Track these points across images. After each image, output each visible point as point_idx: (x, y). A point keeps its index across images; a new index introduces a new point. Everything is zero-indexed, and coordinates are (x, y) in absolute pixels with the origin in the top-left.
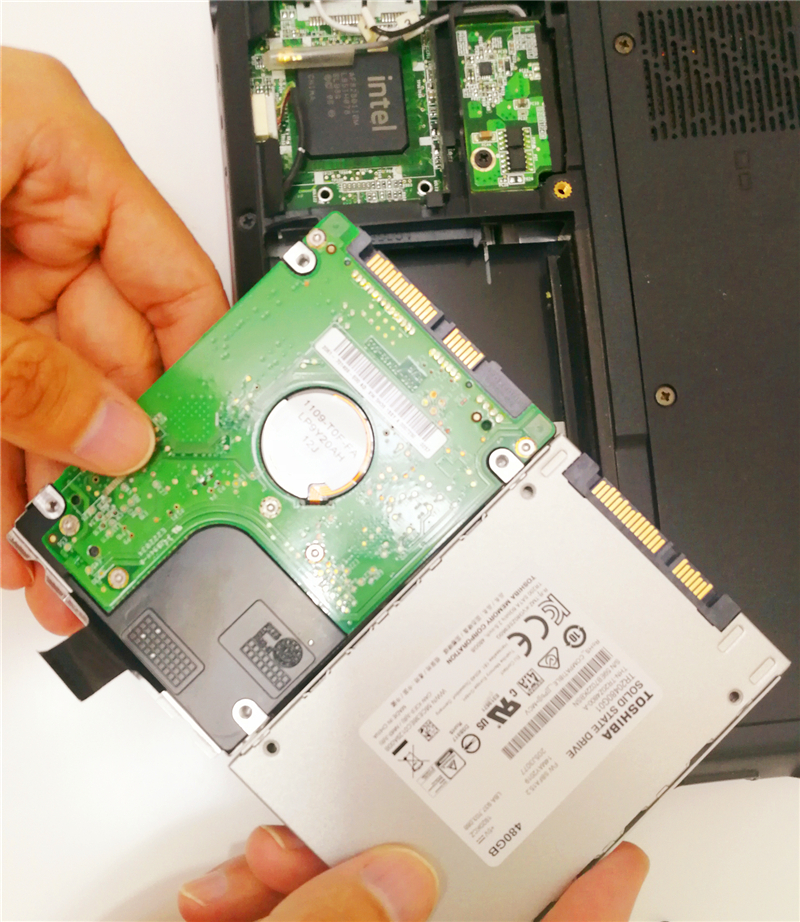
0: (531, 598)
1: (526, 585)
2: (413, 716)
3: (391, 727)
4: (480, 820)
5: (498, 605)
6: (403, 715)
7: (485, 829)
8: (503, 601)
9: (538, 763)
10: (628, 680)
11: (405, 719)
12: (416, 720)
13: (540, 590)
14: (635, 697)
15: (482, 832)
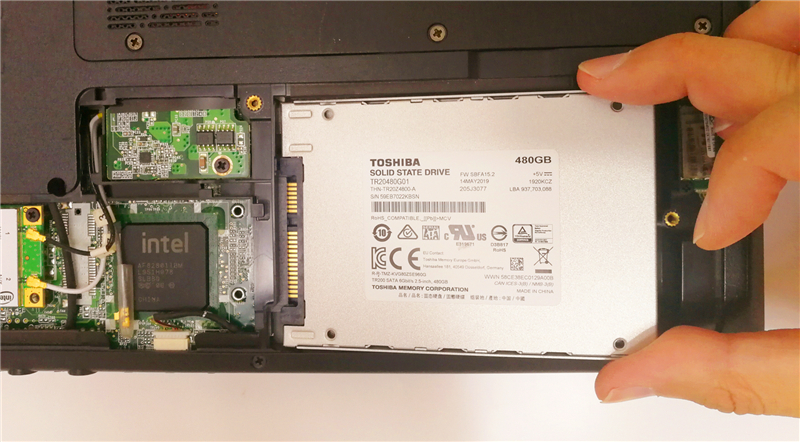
0: (386, 277)
1: (381, 287)
2: (518, 281)
3: (537, 288)
4: (538, 185)
5: (408, 292)
6: (524, 288)
7: (539, 178)
9: (470, 185)
10: (376, 181)
11: (525, 284)
12: (518, 277)
13: (376, 276)
14: (381, 168)
15: (543, 178)
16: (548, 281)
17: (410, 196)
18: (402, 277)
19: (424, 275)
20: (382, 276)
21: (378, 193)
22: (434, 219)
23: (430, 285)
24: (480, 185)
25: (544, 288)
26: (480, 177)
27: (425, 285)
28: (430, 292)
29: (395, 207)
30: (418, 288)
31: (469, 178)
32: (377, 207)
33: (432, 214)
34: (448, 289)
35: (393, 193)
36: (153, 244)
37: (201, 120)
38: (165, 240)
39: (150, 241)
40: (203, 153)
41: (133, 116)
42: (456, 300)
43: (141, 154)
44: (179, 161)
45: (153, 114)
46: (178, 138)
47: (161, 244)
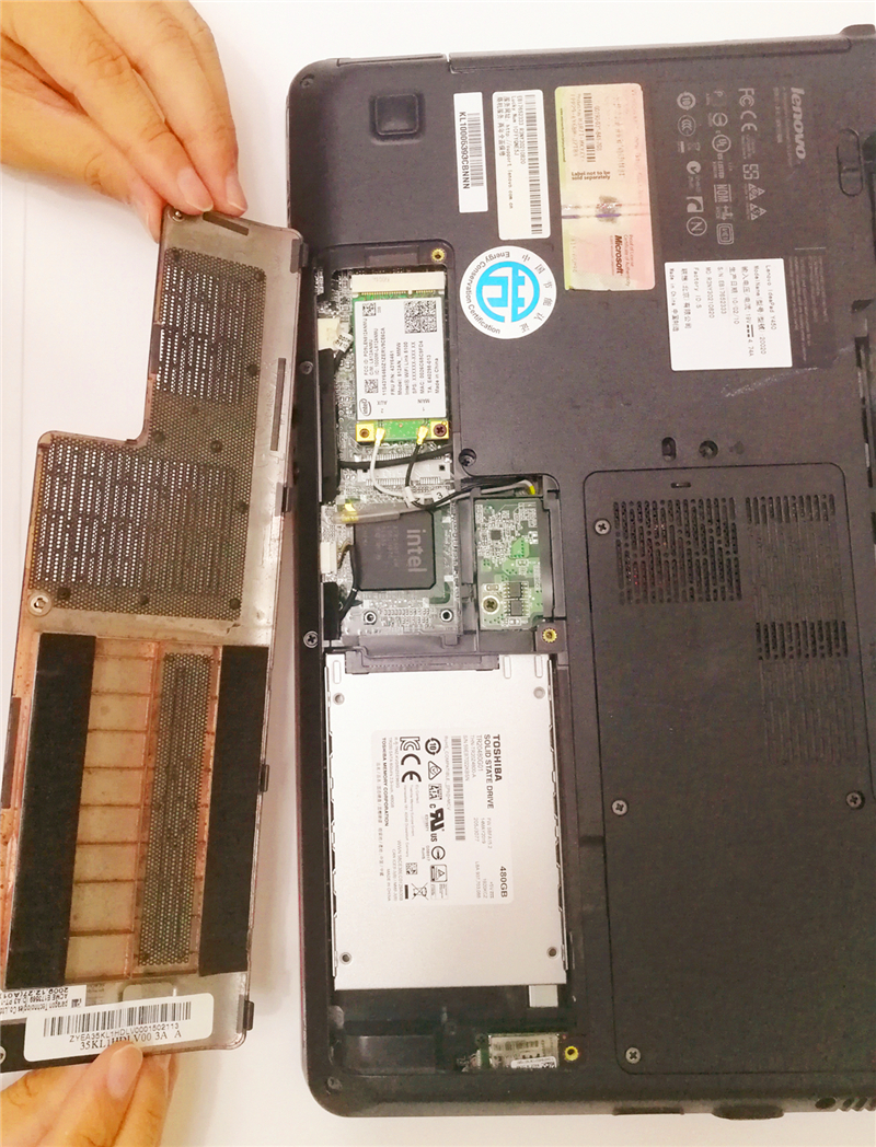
0: (394, 751)
1: (384, 746)
2: (397, 870)
3: (392, 886)
4: (482, 886)
5: (382, 771)
6: (391, 875)
7: (488, 888)
8: (382, 766)
9: (479, 827)
10: (479, 741)
11: (395, 876)
12: (400, 870)
13: (394, 741)
14: (492, 744)
15: (489, 891)
16: (398, 896)
17: (467, 772)
18: (394, 765)
19: (398, 786)
20: (394, 747)
21: (469, 743)
22: (448, 795)
23: (389, 791)
24: (480, 836)
25: (392, 891)
26: (487, 835)
27: (388, 787)
28: (383, 791)
29: (457, 759)
30: (386, 781)
31: (486, 826)
32: (456, 741)
33: (452, 793)
34: (387, 808)
35: (470, 756)
36: (416, 540)
37: (532, 585)
38: (420, 551)
39: (418, 537)
40: (502, 587)
41: (533, 523)
42: (377, 815)
43: (499, 532)
44: (493, 565)
45: (535, 541)
46: (515, 564)
47: (415, 547)
